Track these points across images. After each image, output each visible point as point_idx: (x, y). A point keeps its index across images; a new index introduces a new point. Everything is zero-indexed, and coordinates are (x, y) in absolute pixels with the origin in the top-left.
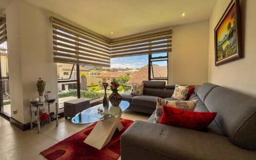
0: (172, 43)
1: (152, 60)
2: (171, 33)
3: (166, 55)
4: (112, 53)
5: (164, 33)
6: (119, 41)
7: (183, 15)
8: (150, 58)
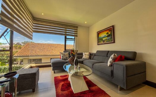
0: (77, 33)
1: (67, 39)
2: (77, 28)
3: (74, 38)
4: (35, 29)
5: (74, 27)
6: (44, 22)
7: (86, 22)
8: (66, 38)
